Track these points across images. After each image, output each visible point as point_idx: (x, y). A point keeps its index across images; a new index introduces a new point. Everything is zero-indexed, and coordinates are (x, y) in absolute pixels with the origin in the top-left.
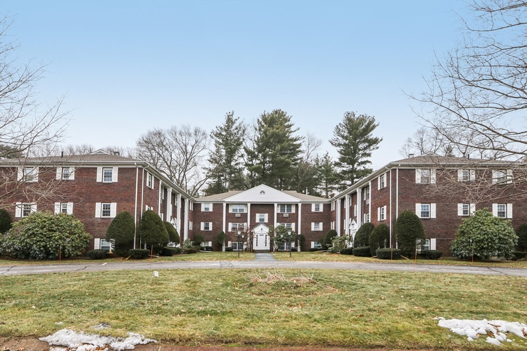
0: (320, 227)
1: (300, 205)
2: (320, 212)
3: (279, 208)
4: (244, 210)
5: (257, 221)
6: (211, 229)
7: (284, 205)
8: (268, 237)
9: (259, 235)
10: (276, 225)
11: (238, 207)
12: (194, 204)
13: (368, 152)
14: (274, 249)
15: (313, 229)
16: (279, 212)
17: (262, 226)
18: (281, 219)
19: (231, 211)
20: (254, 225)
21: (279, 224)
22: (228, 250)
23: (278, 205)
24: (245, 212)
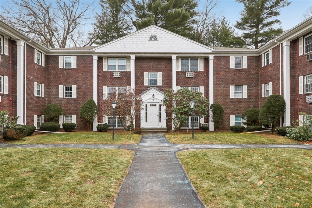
0: (244, 92)
1: (211, 58)
2: (243, 69)
3: (180, 64)
4: (127, 67)
5: (147, 83)
6: (74, 95)
7: (186, 58)
8: (164, 108)
9: (149, 105)
10: (175, 88)
11: (117, 62)
12: (47, 57)
13: (275, 10)
14: (173, 126)
15: (232, 95)
16: (180, 70)
17: (153, 91)
18: (182, 79)
19: (105, 68)
20: (141, 89)
21: (179, 88)
22: (102, 129)
23: (178, 58)
24: (127, 69)
